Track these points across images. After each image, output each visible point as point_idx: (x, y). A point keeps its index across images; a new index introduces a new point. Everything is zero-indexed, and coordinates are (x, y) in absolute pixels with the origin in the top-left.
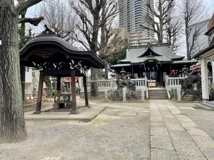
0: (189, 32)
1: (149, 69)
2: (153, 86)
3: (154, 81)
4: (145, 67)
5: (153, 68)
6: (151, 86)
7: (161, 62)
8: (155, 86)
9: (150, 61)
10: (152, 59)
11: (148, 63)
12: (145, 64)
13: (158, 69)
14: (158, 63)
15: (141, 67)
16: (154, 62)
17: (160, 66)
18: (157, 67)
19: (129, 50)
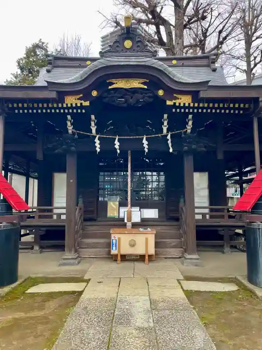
0: (258, 60)
1: (117, 146)
2: (140, 250)
3: (152, 213)
4: (97, 132)
5: (145, 142)
6: (126, 250)
8: (152, 251)
9: (120, 84)
10: (131, 63)
11: (106, 100)
12: (87, 103)
13: (171, 150)
14: (175, 103)
15: (70, 132)
16: (151, 95)
17: (185, 130)
18: (169, 137)
19: (48, 71)
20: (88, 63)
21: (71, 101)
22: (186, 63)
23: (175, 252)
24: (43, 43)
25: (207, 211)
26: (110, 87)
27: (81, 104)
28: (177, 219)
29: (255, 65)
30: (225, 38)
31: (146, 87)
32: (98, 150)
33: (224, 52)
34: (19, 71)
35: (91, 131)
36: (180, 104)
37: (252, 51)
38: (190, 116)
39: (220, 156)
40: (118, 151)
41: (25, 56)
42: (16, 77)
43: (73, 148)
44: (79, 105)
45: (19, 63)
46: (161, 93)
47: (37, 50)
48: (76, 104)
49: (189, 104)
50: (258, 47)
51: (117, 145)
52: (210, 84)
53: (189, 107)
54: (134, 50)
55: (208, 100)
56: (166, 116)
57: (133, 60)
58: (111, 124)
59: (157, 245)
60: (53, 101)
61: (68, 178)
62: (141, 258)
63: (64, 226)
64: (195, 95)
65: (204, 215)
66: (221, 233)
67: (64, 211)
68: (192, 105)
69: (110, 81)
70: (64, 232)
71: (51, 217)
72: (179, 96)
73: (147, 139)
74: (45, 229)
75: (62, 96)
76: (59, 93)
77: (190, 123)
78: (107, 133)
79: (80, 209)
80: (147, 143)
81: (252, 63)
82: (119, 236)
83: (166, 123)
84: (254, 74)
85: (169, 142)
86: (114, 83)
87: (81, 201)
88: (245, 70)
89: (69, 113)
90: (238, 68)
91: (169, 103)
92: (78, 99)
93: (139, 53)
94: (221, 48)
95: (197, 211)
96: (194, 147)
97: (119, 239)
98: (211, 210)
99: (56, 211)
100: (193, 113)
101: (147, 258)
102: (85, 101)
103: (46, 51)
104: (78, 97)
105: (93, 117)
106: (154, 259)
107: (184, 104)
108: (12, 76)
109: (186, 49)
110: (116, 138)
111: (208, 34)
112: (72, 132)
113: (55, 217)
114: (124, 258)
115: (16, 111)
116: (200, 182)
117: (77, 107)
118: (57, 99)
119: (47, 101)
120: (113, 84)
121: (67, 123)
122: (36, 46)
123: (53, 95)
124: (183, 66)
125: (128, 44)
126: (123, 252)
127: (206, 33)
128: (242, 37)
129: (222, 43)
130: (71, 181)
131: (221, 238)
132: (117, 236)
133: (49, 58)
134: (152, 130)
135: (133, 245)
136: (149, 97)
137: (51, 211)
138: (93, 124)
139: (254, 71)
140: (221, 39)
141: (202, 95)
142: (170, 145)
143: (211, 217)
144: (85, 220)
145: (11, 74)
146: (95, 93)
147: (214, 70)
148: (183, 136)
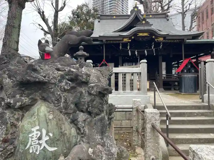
5: (146, 52)
7: (164, 37)
8: (148, 87)
9: (141, 34)
10: (146, 29)
11: (136, 40)
12: (130, 41)
13: (155, 54)
14: (158, 40)
15: (121, 49)
18: (154, 50)
19: (99, 22)
21: (125, 40)
22: (156, 16)
24: (87, 4)
31: (149, 35)
32: (130, 55)
33: (171, 6)
35: (127, 48)
38: (162, 43)
39: (171, 56)
40: (137, 55)
46: (154, 37)
48: (127, 41)
51: (136, 53)
52: (169, 35)
56: (153, 43)
65: (164, 77)
66: (170, 83)
68: (163, 41)
72: (159, 38)
73: (146, 51)
76: (122, 38)
77: (161, 45)
78: (133, 49)
81: (185, 10)
83: (153, 45)
85: (154, 52)
88: (181, 13)
91: (156, 40)
93: (148, 25)
94: (170, 4)
96: (163, 53)
98: (167, 76)
103: (87, 7)
104: (127, 39)
106: (148, 91)
107: (161, 40)
110: (136, 51)
119: (119, 41)
120: (138, 34)
121: (120, 46)
122: (84, 5)
124: (155, 18)
125: (144, 22)
131: (170, 85)
134: (148, 48)
136: (150, 38)
138: (128, 46)
141: (167, 38)
142: (154, 53)
143: (167, 78)
145: (68, 17)
146: (133, 38)
147: (168, 20)
148: (159, 49)
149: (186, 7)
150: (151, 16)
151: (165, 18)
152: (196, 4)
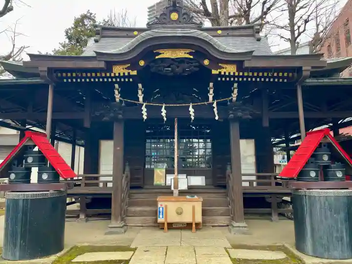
0: (301, 29)
1: (164, 114)
3: (198, 181)
5: (191, 110)
6: (173, 218)
8: (199, 218)
9: (167, 54)
11: (153, 70)
12: (135, 73)
13: (217, 118)
14: (220, 72)
15: (117, 100)
16: (197, 64)
17: (230, 98)
18: (215, 105)
19: (96, 41)
20: (136, 33)
21: (118, 70)
22: (231, 32)
23: (223, 220)
24: (91, 14)
25: (254, 178)
26: (157, 57)
27: (129, 73)
28: (225, 187)
29: (299, 34)
30: (269, 9)
31: (192, 57)
32: (145, 117)
33: (268, 22)
34: (67, 41)
35: (138, 99)
36: (225, 73)
37: (295, 20)
38: (236, 85)
39: (266, 124)
40: (165, 119)
41: (73, 26)
42: (64, 47)
43: (120, 116)
44: (126, 74)
45: (67, 32)
46: (206, 62)
47: (85, 21)
48: (124, 73)
49: (234, 73)
50: (301, 17)
51: (164, 112)
52: (254, 54)
53: (234, 76)
54: (180, 22)
55: (253, 70)
56: (211, 84)
57: (180, 31)
58: (158, 93)
59: (204, 213)
60: (101, 70)
61: (115, 146)
62: (188, 226)
63: (111, 194)
64: (240, 65)
65: (251, 182)
66: (269, 200)
67: (111, 179)
68: (237, 74)
69: (157, 51)
70: (110, 199)
71: (97, 185)
72: (224, 66)
73: (193, 107)
74: (91, 197)
75: (110, 65)
76: (107, 63)
77: (236, 91)
78: (154, 101)
79: (127, 177)
80: (193, 110)
81: (296, 33)
82: (166, 203)
83: (211, 91)
84: (298, 43)
85: (215, 110)
86: (161, 54)
87: (127, 169)
88: (289, 39)
89: (116, 82)
90: (282, 37)
91: (214, 72)
92: (126, 68)
93: (185, 25)
94: (265, 18)
95: (244, 178)
96: (240, 114)
97: (166, 206)
98: (259, 177)
99: (102, 179)
100: (238, 82)
101: (194, 226)
102: (132, 71)
103: (94, 21)
104: (125, 66)
105: (140, 86)
106: (201, 227)
107: (229, 73)
108: (60, 46)
109: (231, 19)
110: (162, 106)
111: (252, 5)
112: (120, 100)
113: (101, 185)
114: (171, 226)
115: (65, 80)
116: (247, 149)
117: (124, 77)
118: (106, 69)
119: (95, 70)
120: (159, 54)
121: (114, 92)
122: (84, 17)
123: (102, 65)
124: (228, 35)
125: (174, 16)
126: (170, 220)
127: (250, 4)
128: (286, 7)
129: (266, 13)
130: (118, 148)
131: (269, 205)
132: (164, 204)
133: (97, 29)
134: (198, 98)
135: (179, 213)
136: (195, 67)
137: (97, 178)
138: (140, 92)
139: (298, 40)
140: (265, 10)
141: (247, 64)
142: (216, 112)
143: (258, 184)
144: (132, 188)
145: (59, 43)
146: (142, 63)
147: (259, 40)
148: (229, 103)
149: (299, 27)
150: (219, 32)
151: (253, 36)
152: (318, 21)
